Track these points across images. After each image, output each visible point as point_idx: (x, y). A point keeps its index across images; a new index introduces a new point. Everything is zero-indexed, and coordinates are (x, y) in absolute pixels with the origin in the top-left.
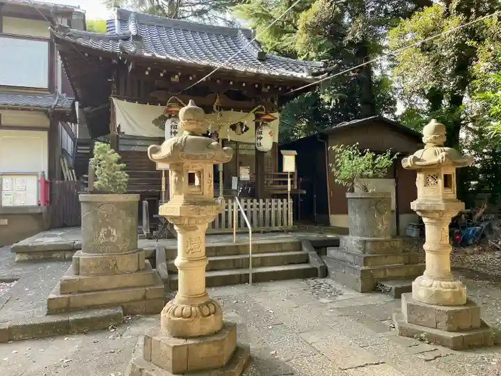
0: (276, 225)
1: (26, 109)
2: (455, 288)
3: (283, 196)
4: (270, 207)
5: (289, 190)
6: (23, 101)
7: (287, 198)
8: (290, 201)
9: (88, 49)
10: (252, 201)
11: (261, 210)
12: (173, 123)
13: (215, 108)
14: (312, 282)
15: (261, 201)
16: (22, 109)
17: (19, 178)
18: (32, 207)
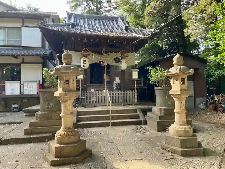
0: (129, 102)
1: (33, 55)
2: (186, 129)
3: (133, 89)
4: (127, 94)
5: (135, 86)
6: (32, 52)
7: (134, 90)
8: (136, 92)
9: (52, 30)
10: (118, 92)
11: (123, 95)
12: (84, 59)
13: (103, 52)
14: (138, 126)
15: (123, 91)
16: (31, 56)
17: (30, 83)
18: (35, 95)
